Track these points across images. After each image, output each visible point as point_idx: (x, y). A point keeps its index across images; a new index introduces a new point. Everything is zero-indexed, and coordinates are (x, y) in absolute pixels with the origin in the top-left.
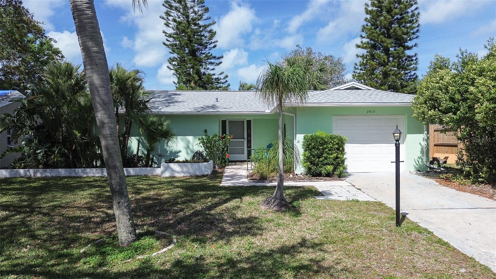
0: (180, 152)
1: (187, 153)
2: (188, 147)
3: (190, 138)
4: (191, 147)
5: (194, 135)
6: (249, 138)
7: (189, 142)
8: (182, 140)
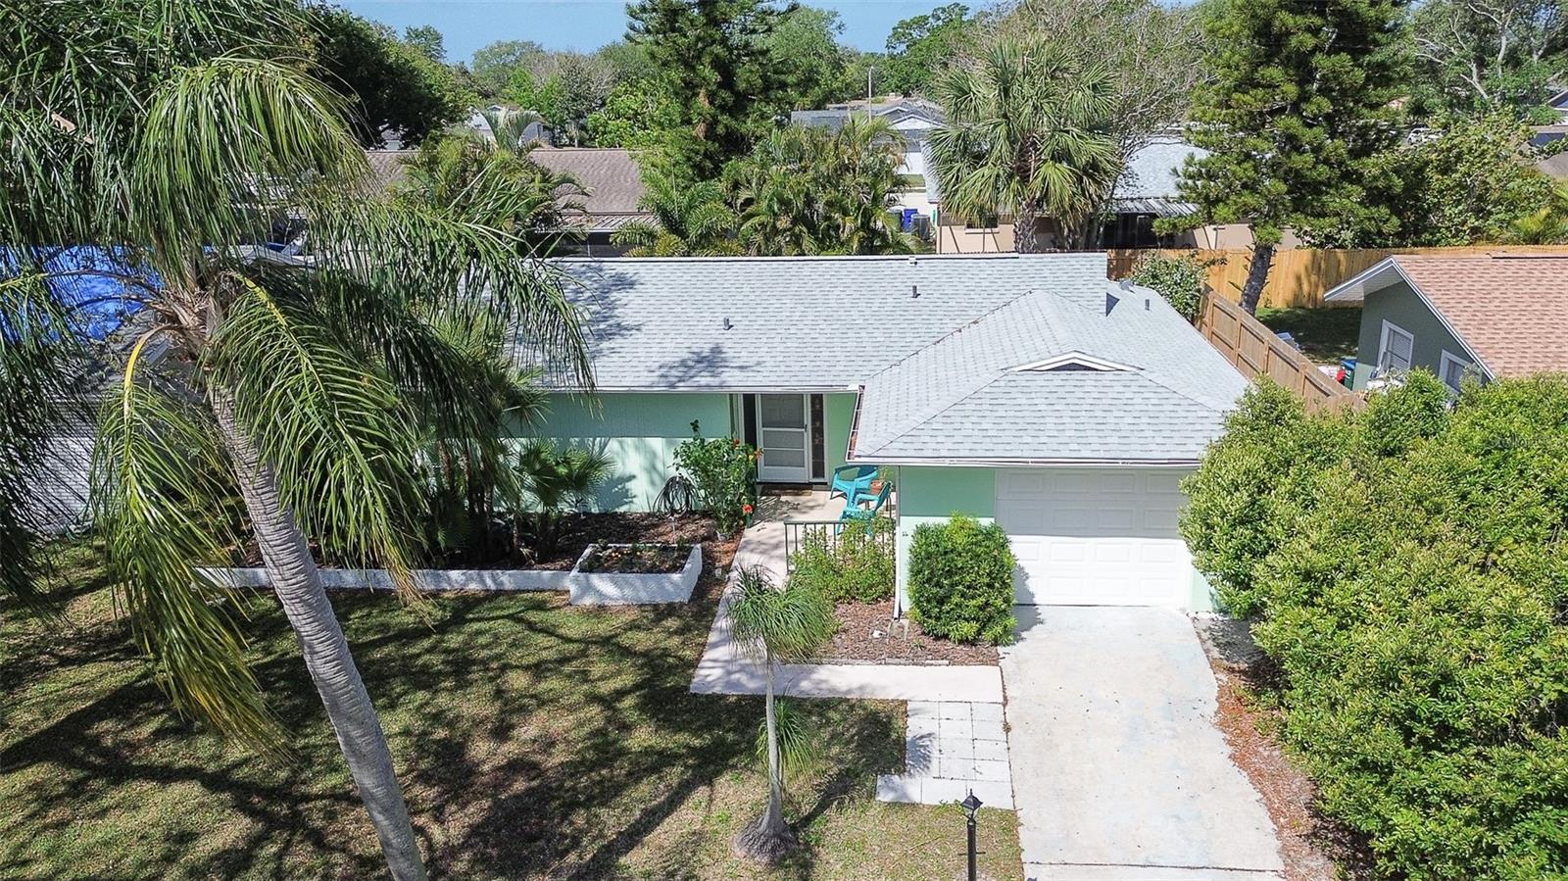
0: (632, 477)
1: (653, 483)
2: (654, 467)
3: (657, 443)
4: (660, 466)
5: (667, 435)
6: (818, 424)
7: (654, 455)
8: (637, 448)
